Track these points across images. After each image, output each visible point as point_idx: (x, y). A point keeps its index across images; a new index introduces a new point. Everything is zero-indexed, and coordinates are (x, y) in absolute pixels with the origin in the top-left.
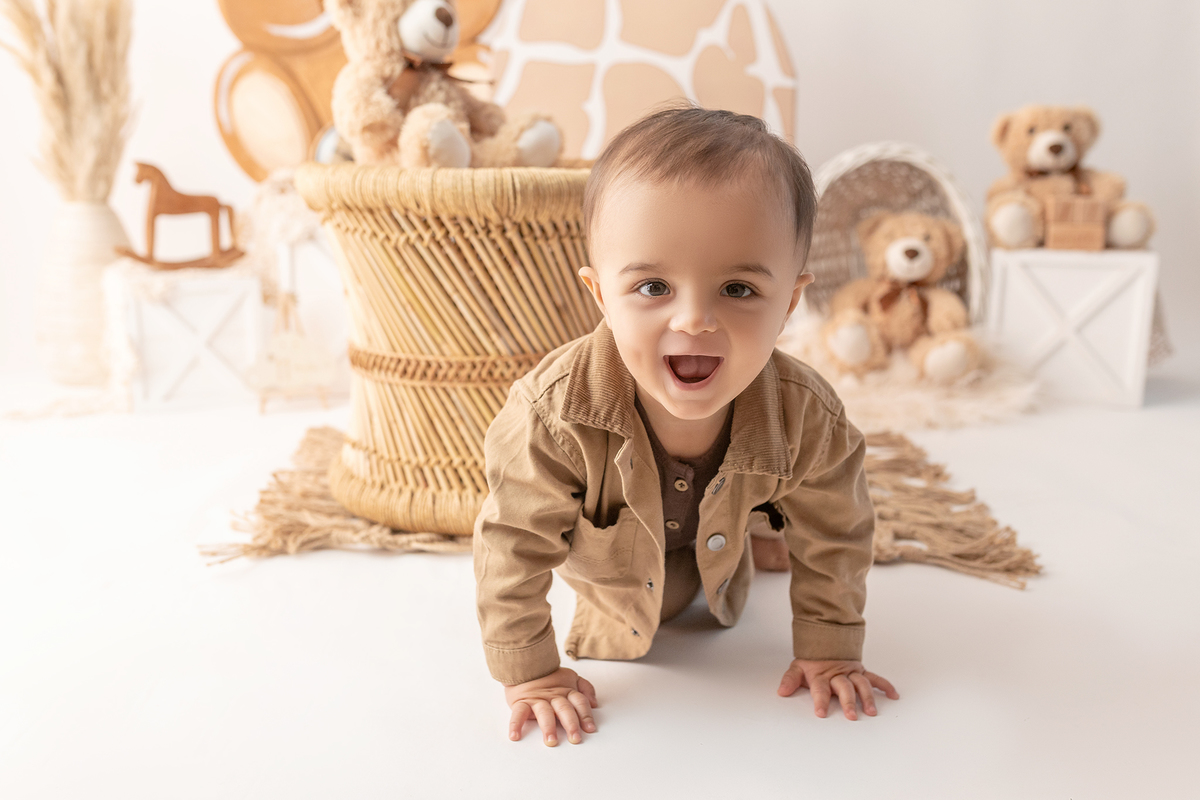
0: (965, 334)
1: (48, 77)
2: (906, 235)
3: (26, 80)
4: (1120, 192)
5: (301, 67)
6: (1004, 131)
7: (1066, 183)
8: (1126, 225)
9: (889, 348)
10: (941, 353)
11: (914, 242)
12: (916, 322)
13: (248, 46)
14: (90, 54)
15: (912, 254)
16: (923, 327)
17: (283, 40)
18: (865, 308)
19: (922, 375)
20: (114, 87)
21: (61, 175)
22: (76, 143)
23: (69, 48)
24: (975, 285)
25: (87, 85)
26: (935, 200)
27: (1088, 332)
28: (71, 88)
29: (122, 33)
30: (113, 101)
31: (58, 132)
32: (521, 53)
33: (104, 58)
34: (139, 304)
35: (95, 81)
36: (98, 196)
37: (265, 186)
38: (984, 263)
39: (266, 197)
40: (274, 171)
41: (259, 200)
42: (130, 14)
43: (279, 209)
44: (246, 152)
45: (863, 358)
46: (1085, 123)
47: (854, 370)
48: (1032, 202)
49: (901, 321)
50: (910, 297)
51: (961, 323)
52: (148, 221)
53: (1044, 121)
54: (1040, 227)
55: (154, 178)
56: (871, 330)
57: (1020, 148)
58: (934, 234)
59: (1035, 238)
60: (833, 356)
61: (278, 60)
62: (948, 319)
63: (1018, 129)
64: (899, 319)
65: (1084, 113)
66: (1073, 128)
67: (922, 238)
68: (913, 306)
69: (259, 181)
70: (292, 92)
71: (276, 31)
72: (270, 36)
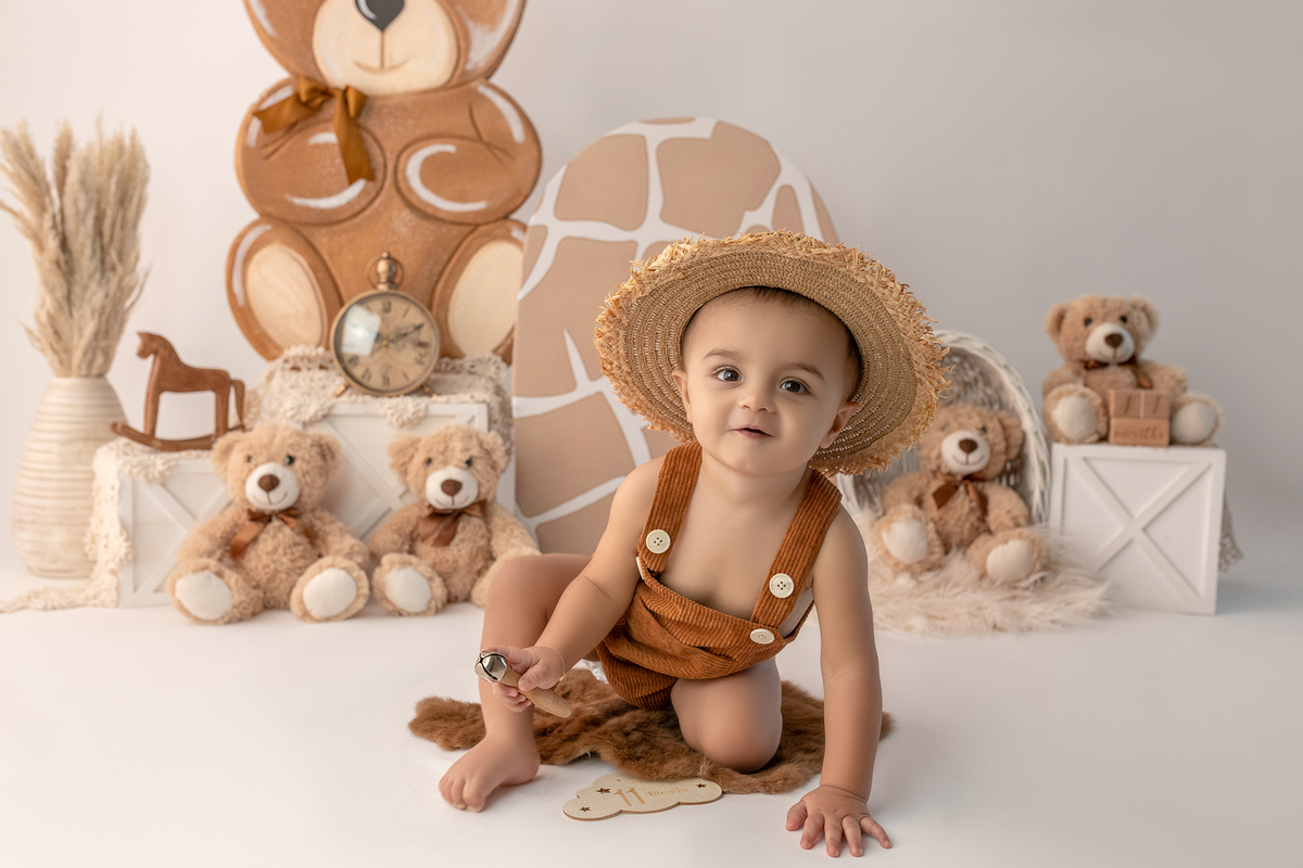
0: (1026, 531)
1: (52, 243)
2: (961, 427)
3: (28, 246)
4: (1181, 385)
5: (322, 240)
6: (1060, 319)
7: (1126, 376)
8: (1191, 420)
9: (947, 549)
10: (1003, 553)
11: (970, 435)
12: (973, 518)
13: (266, 217)
14: (99, 220)
15: (968, 446)
16: (981, 525)
17: (309, 210)
18: (919, 502)
19: (983, 575)
20: (121, 255)
21: (56, 347)
22: (76, 314)
23: (77, 213)
24: (1035, 480)
25: (94, 252)
26: (989, 391)
27: (1155, 531)
28: (76, 255)
29: (135, 201)
30: (120, 269)
31: (57, 301)
32: (559, 230)
33: (113, 226)
34: (134, 482)
35: (102, 249)
36: (95, 370)
37: (278, 362)
38: (1044, 457)
39: (278, 374)
40: (289, 348)
41: (270, 377)
42: (145, 181)
43: (292, 387)
44: (259, 327)
45: (920, 557)
46: (1142, 315)
47: (908, 568)
48: (1092, 394)
49: (959, 519)
50: (967, 493)
51: (1022, 521)
52: (150, 397)
53: (1100, 312)
54: (1103, 419)
55: (161, 351)
56: (926, 524)
57: (1076, 339)
58: (990, 426)
59: (1097, 432)
60: (887, 553)
61: (298, 232)
62: (1009, 516)
63: (1073, 320)
64: (956, 516)
65: (1140, 305)
66: (1130, 319)
67: (978, 429)
68: (971, 501)
69: (270, 357)
70: (310, 265)
71: (298, 201)
72: (291, 206)
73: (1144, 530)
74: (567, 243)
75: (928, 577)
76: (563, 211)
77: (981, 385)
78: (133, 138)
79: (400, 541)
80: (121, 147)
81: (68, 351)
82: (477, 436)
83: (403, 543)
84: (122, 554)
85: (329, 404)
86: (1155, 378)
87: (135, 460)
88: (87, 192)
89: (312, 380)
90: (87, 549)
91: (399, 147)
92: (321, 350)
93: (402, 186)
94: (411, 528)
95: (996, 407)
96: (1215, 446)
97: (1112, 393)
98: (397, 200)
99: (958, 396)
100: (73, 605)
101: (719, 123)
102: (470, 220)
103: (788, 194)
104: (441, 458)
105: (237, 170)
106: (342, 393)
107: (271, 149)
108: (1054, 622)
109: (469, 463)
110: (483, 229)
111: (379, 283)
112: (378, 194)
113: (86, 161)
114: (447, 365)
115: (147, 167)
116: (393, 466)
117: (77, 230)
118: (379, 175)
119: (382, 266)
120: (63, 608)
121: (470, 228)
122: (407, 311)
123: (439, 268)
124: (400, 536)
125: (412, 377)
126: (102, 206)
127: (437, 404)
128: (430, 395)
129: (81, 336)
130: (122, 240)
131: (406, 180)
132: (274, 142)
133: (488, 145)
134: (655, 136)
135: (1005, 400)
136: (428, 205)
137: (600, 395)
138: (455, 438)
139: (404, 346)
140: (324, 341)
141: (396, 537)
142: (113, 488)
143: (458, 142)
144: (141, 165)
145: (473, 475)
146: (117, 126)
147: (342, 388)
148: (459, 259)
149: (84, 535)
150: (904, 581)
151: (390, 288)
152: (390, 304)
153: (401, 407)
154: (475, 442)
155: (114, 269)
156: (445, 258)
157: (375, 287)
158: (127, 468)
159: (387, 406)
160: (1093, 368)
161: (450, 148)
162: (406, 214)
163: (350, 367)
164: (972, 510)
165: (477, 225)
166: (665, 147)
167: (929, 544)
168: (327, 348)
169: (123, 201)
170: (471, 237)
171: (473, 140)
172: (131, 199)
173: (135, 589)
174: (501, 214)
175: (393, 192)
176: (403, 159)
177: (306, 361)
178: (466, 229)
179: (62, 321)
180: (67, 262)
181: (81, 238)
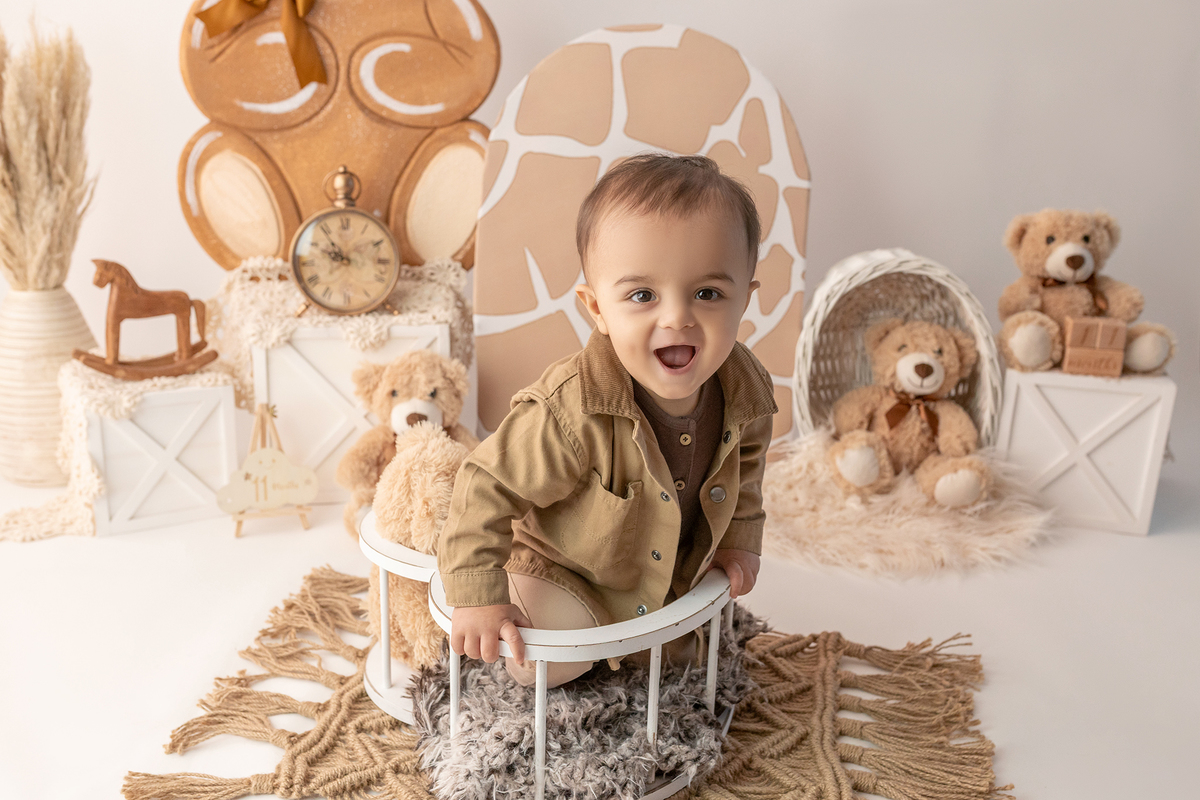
0: (975, 458)
2: (917, 348)
5: (276, 146)
6: (1021, 234)
7: (1082, 297)
8: (1146, 351)
9: (897, 472)
10: (951, 480)
11: (926, 358)
12: (924, 439)
13: (216, 124)
14: (42, 132)
15: (924, 370)
16: (931, 445)
17: (259, 115)
18: (870, 423)
19: (932, 500)
20: (67, 169)
21: (10, 262)
22: (27, 230)
23: (18, 128)
24: (986, 402)
25: (40, 166)
26: (945, 304)
27: (1099, 457)
28: (21, 170)
29: (78, 110)
30: (68, 183)
31: (7, 219)
32: (520, 145)
33: (57, 137)
34: (102, 421)
35: (48, 161)
36: (52, 282)
37: (237, 271)
38: (997, 383)
39: (237, 286)
40: (247, 259)
41: (229, 288)
42: (88, 84)
43: (252, 303)
44: (216, 237)
45: (871, 481)
46: (1105, 233)
47: (860, 491)
48: (1051, 323)
49: (910, 439)
50: (919, 413)
51: (971, 446)
52: (110, 326)
53: (1063, 231)
54: (1059, 347)
55: (118, 280)
56: (880, 451)
57: (1037, 256)
58: (946, 348)
59: (1052, 359)
60: (839, 475)
61: (250, 138)
62: (959, 441)
63: (1037, 235)
64: (908, 437)
65: (1104, 221)
66: (1092, 239)
67: (934, 352)
68: (922, 422)
69: (230, 268)
70: (264, 173)
71: (248, 106)
72: (241, 111)
73: (1089, 455)
74: (528, 158)
75: (877, 500)
76: (523, 127)
77: (937, 297)
78: (70, 39)
79: (367, 468)
80: (58, 53)
81: (22, 266)
82: (441, 366)
83: (370, 470)
84: (95, 489)
85: (290, 328)
86: (1112, 297)
87: (101, 396)
88: (26, 105)
89: (272, 294)
90: (60, 462)
91: (350, 47)
92: (279, 262)
93: (356, 88)
94: (378, 454)
95: (951, 319)
96: (1165, 374)
97: (1069, 322)
98: (351, 103)
99: (915, 309)
100: (50, 534)
101: (687, 30)
102: (428, 124)
103: (756, 105)
104: (405, 391)
105: (182, 72)
106: (304, 312)
107: (217, 50)
108: (997, 558)
109: (434, 394)
110: (439, 133)
111: (336, 199)
112: (331, 96)
113: (23, 72)
114: (407, 271)
115: (87, 68)
116: (357, 393)
117: (21, 146)
118: (332, 78)
119: (339, 182)
120: (41, 538)
121: (428, 131)
122: (366, 227)
123: (397, 173)
124: (368, 463)
125: (373, 295)
126: (44, 116)
127: (398, 323)
128: (391, 312)
129: (34, 252)
130: (68, 151)
131: (359, 82)
132: (220, 43)
133: (445, 44)
134: (621, 44)
135: (960, 315)
136: (383, 108)
137: (561, 313)
138: (418, 369)
139: (363, 264)
140: (281, 253)
141: (363, 465)
142: (81, 425)
143: (413, 40)
144: (81, 68)
145: (437, 406)
146: (52, 32)
147: (303, 307)
148: (417, 163)
149: (56, 449)
150: (853, 503)
151: (347, 205)
152: (348, 221)
153: (363, 331)
154: (438, 372)
155: (61, 182)
156: (403, 163)
157: (332, 201)
158: (93, 407)
159: (349, 329)
160: (1051, 286)
161: (405, 48)
162: (361, 117)
163: (310, 286)
164: (923, 431)
165: (435, 128)
166: (632, 57)
167: (881, 469)
168: (285, 260)
169: (65, 112)
170: (428, 141)
171: (429, 38)
172: (74, 104)
173: (111, 518)
174: (460, 117)
175: (347, 94)
176: (355, 60)
177: (264, 271)
178: (422, 133)
179: (14, 238)
180: (12, 180)
181: (25, 153)
